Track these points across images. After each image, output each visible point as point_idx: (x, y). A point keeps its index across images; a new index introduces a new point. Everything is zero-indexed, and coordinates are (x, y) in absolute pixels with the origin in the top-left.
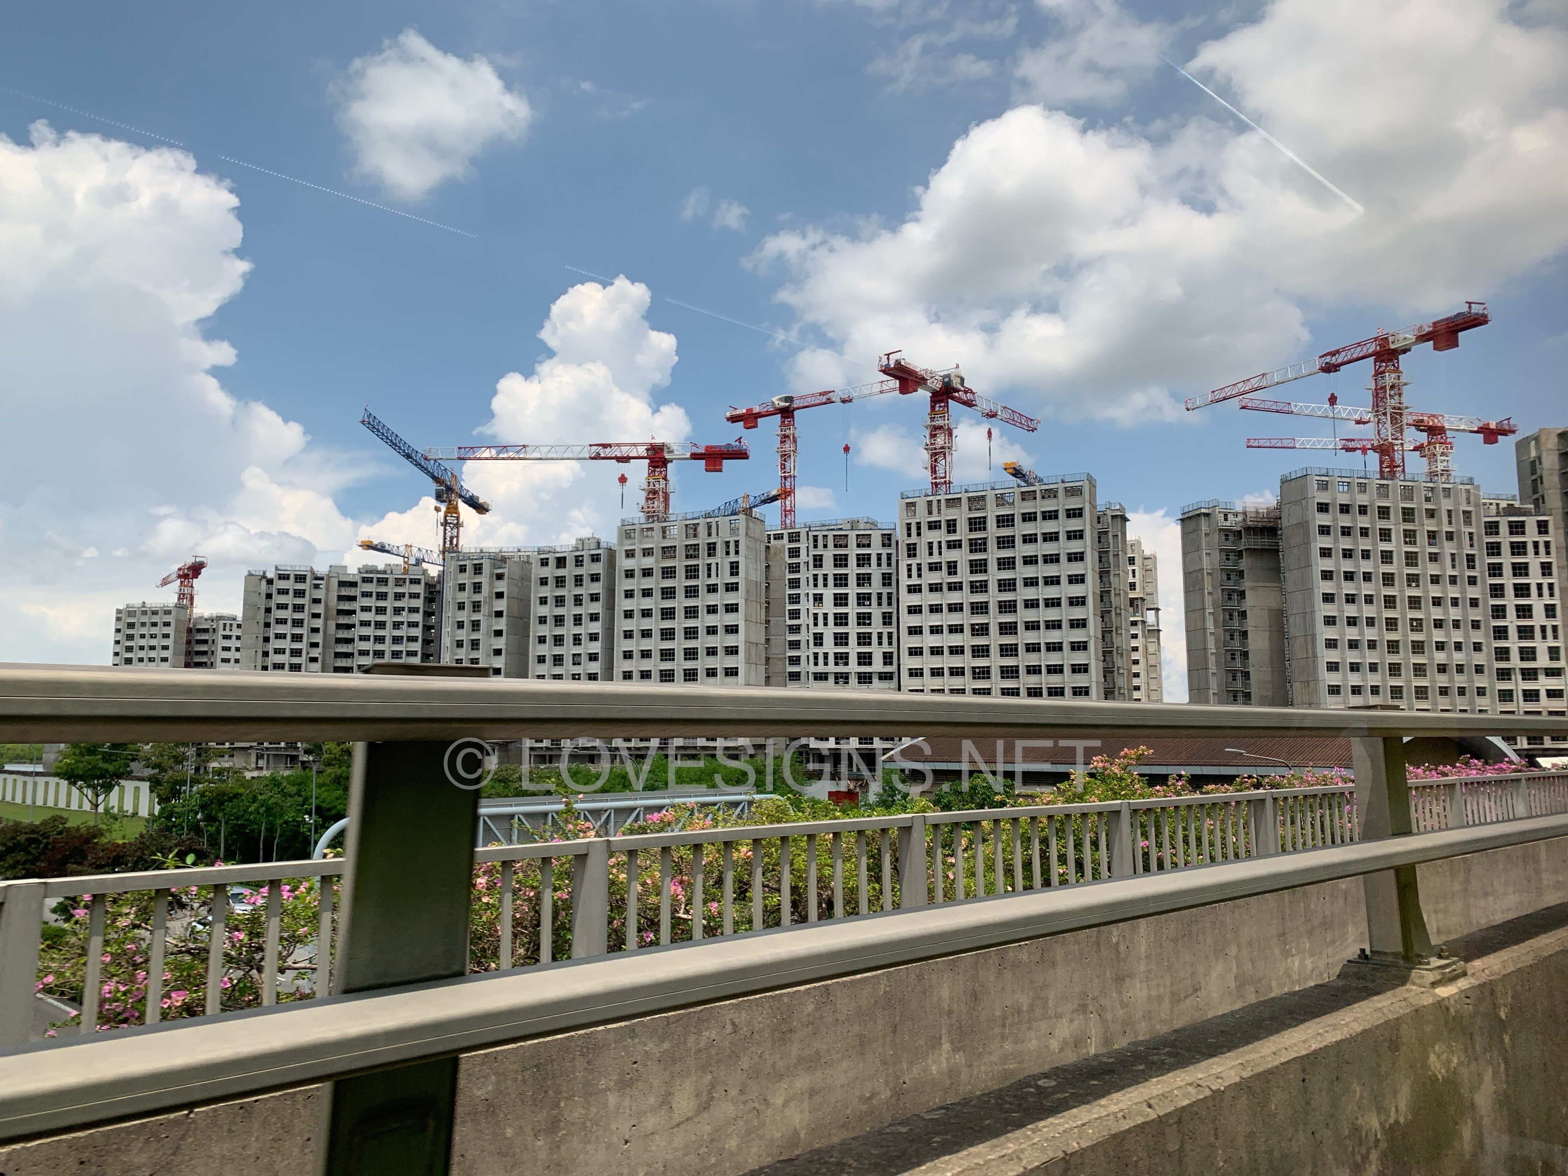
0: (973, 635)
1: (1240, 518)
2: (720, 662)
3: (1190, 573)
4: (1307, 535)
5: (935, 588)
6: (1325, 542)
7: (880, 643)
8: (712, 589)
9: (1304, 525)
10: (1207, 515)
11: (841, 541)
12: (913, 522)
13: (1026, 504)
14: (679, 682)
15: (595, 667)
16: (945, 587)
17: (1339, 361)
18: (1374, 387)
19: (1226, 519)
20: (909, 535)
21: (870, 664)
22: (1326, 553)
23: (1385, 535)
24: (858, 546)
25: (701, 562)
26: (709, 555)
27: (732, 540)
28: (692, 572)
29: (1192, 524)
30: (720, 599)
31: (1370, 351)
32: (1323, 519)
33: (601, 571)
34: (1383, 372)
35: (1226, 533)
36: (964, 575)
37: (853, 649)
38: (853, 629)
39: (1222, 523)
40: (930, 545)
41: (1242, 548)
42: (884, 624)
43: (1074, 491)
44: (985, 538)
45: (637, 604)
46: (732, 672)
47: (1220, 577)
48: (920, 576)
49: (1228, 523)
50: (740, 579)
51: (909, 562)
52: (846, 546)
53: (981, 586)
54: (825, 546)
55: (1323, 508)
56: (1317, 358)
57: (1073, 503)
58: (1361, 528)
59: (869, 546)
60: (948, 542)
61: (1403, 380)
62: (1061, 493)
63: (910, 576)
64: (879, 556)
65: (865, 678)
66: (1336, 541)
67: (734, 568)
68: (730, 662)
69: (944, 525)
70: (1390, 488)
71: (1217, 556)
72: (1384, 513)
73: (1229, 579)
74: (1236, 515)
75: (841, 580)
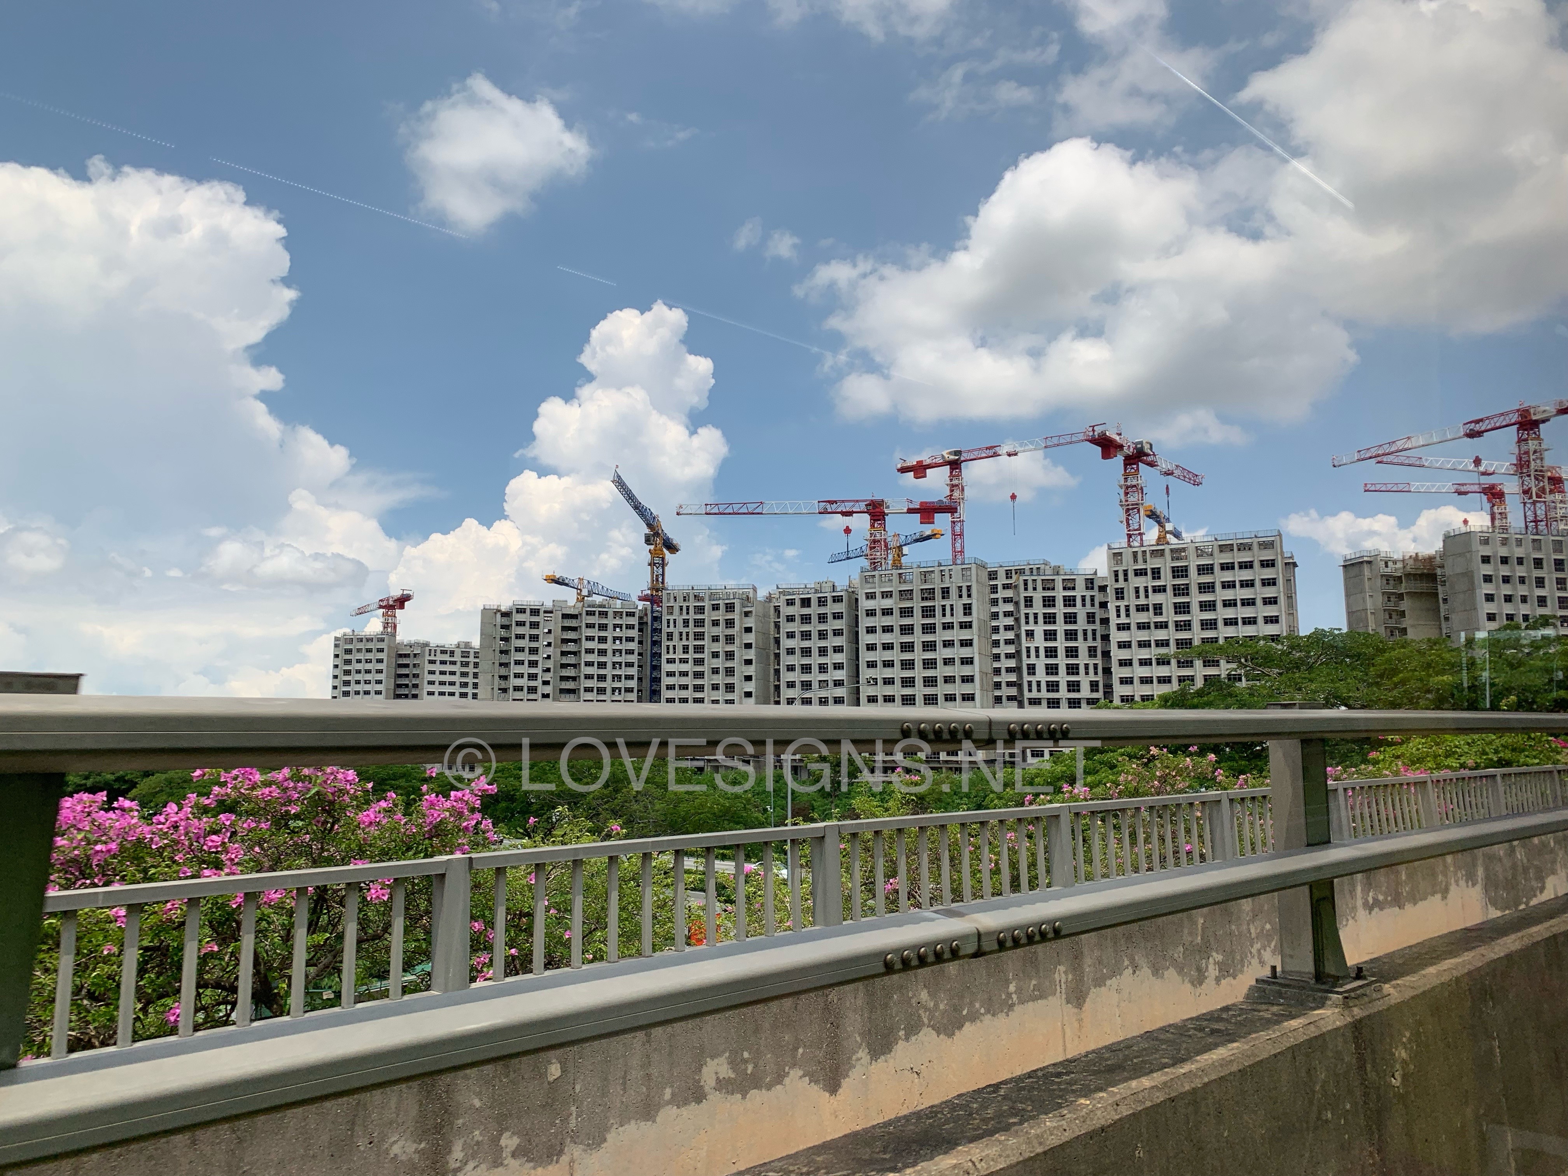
0: (1179, 667)
1: (1399, 565)
2: (958, 689)
3: (1353, 612)
4: (1472, 583)
5: (1142, 626)
6: (1488, 589)
7: (1087, 673)
8: (948, 626)
9: (1468, 575)
10: (1369, 562)
11: (1048, 585)
12: (1120, 569)
13: (1223, 555)
14: (920, 706)
15: (840, 692)
16: (1152, 626)
17: (1483, 428)
18: (1517, 451)
19: (1387, 566)
20: (1117, 581)
21: (1079, 691)
22: (1490, 598)
23: (1540, 582)
24: (1064, 589)
25: (938, 603)
26: (943, 598)
27: (964, 585)
28: (928, 612)
29: (1354, 571)
30: (957, 635)
31: (1513, 421)
32: (1487, 569)
33: (843, 611)
34: (1526, 440)
35: (1387, 578)
36: (1169, 615)
37: (1063, 678)
38: (1062, 661)
39: (1384, 570)
40: (1137, 590)
41: (1403, 591)
42: (1090, 656)
43: (1267, 545)
44: (1187, 584)
45: (879, 638)
46: (969, 698)
47: (1382, 616)
48: (1128, 615)
49: (1389, 570)
50: (974, 618)
51: (1118, 604)
52: (1053, 589)
53: (1185, 625)
54: (1035, 589)
55: (1486, 560)
56: (1461, 425)
57: (1267, 555)
58: (1520, 577)
59: (1074, 588)
60: (1153, 587)
61: (1544, 446)
62: (1255, 547)
63: (1118, 616)
64: (1083, 598)
65: (1074, 703)
66: (1498, 588)
67: (967, 609)
68: (967, 689)
69: (1149, 572)
70: (1542, 542)
71: (1380, 599)
72: (1538, 563)
73: (1391, 618)
74: (1395, 562)
75: (1050, 619)
